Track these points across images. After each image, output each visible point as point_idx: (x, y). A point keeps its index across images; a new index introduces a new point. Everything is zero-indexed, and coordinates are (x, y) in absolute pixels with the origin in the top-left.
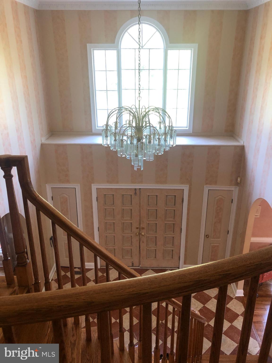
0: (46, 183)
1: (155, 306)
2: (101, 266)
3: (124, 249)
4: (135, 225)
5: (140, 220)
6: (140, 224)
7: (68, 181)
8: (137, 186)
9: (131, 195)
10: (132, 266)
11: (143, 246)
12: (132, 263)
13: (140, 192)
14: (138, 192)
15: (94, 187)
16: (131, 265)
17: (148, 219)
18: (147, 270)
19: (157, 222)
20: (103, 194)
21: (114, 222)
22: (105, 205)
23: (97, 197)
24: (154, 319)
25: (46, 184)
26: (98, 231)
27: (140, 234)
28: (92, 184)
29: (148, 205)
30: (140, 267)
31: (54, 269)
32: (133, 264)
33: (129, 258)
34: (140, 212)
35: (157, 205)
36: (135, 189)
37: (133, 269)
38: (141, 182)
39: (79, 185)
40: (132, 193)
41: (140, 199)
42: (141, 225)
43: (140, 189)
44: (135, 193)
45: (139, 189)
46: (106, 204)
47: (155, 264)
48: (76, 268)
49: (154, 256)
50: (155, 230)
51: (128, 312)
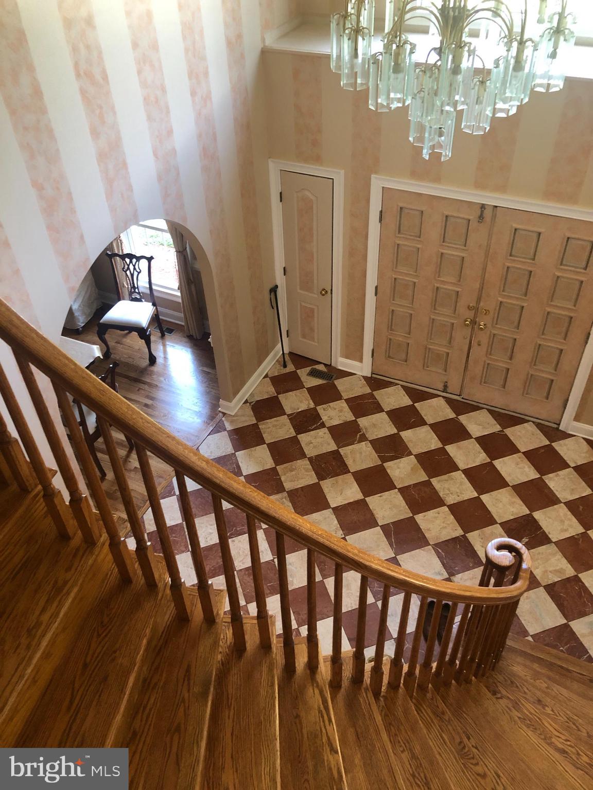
0: (269, 158)
1: (463, 495)
2: (374, 374)
3: (429, 349)
4: (467, 299)
5: (481, 289)
6: (479, 299)
7: (318, 160)
8: (490, 198)
9: (469, 220)
10: (443, 392)
11: (478, 353)
12: (443, 385)
13: (494, 216)
14: (488, 213)
15: (377, 184)
16: (441, 387)
17: (503, 291)
18: (476, 408)
19: (525, 304)
20: (398, 205)
21: (415, 280)
22: (399, 235)
23: (381, 212)
24: (449, 523)
25: (270, 161)
26: (376, 294)
27: (474, 322)
28: (372, 175)
29: (511, 255)
30: (462, 398)
31: (275, 355)
32: (446, 387)
33: (440, 371)
34: (484, 269)
35: (534, 259)
36: (483, 206)
37: (444, 397)
38: (502, 188)
39: (342, 172)
40: (473, 216)
41: (490, 236)
42: (482, 304)
43: (496, 207)
44: (481, 217)
45: (493, 207)
46: (403, 234)
47: (499, 400)
48: (321, 363)
49: (502, 382)
50: (516, 324)
51: (396, 488)
